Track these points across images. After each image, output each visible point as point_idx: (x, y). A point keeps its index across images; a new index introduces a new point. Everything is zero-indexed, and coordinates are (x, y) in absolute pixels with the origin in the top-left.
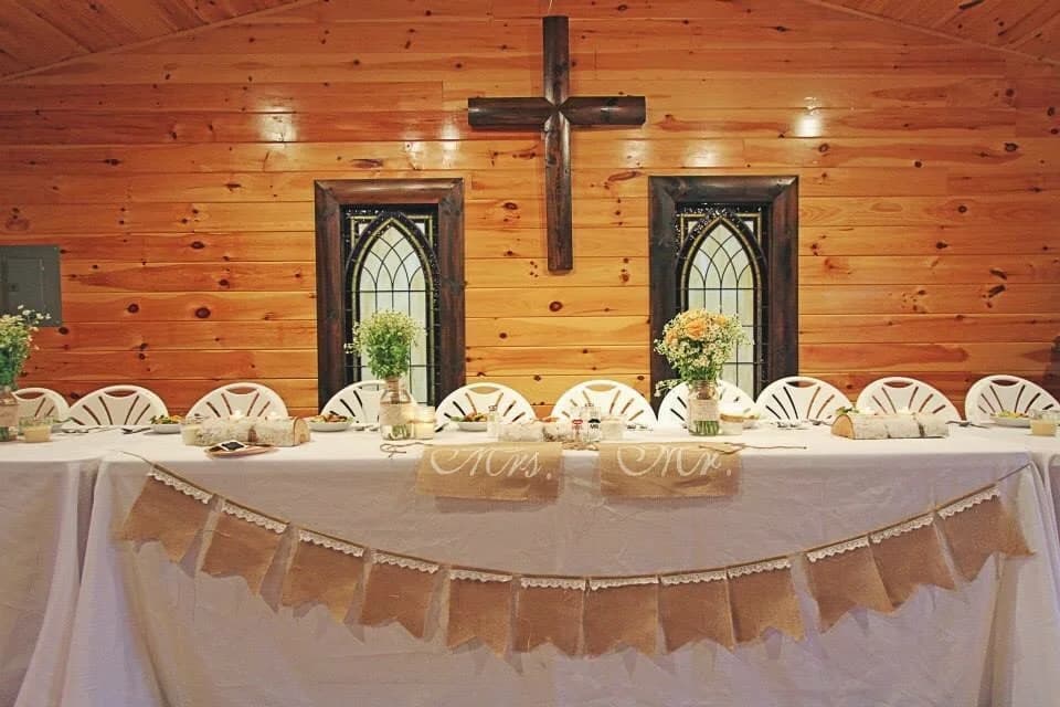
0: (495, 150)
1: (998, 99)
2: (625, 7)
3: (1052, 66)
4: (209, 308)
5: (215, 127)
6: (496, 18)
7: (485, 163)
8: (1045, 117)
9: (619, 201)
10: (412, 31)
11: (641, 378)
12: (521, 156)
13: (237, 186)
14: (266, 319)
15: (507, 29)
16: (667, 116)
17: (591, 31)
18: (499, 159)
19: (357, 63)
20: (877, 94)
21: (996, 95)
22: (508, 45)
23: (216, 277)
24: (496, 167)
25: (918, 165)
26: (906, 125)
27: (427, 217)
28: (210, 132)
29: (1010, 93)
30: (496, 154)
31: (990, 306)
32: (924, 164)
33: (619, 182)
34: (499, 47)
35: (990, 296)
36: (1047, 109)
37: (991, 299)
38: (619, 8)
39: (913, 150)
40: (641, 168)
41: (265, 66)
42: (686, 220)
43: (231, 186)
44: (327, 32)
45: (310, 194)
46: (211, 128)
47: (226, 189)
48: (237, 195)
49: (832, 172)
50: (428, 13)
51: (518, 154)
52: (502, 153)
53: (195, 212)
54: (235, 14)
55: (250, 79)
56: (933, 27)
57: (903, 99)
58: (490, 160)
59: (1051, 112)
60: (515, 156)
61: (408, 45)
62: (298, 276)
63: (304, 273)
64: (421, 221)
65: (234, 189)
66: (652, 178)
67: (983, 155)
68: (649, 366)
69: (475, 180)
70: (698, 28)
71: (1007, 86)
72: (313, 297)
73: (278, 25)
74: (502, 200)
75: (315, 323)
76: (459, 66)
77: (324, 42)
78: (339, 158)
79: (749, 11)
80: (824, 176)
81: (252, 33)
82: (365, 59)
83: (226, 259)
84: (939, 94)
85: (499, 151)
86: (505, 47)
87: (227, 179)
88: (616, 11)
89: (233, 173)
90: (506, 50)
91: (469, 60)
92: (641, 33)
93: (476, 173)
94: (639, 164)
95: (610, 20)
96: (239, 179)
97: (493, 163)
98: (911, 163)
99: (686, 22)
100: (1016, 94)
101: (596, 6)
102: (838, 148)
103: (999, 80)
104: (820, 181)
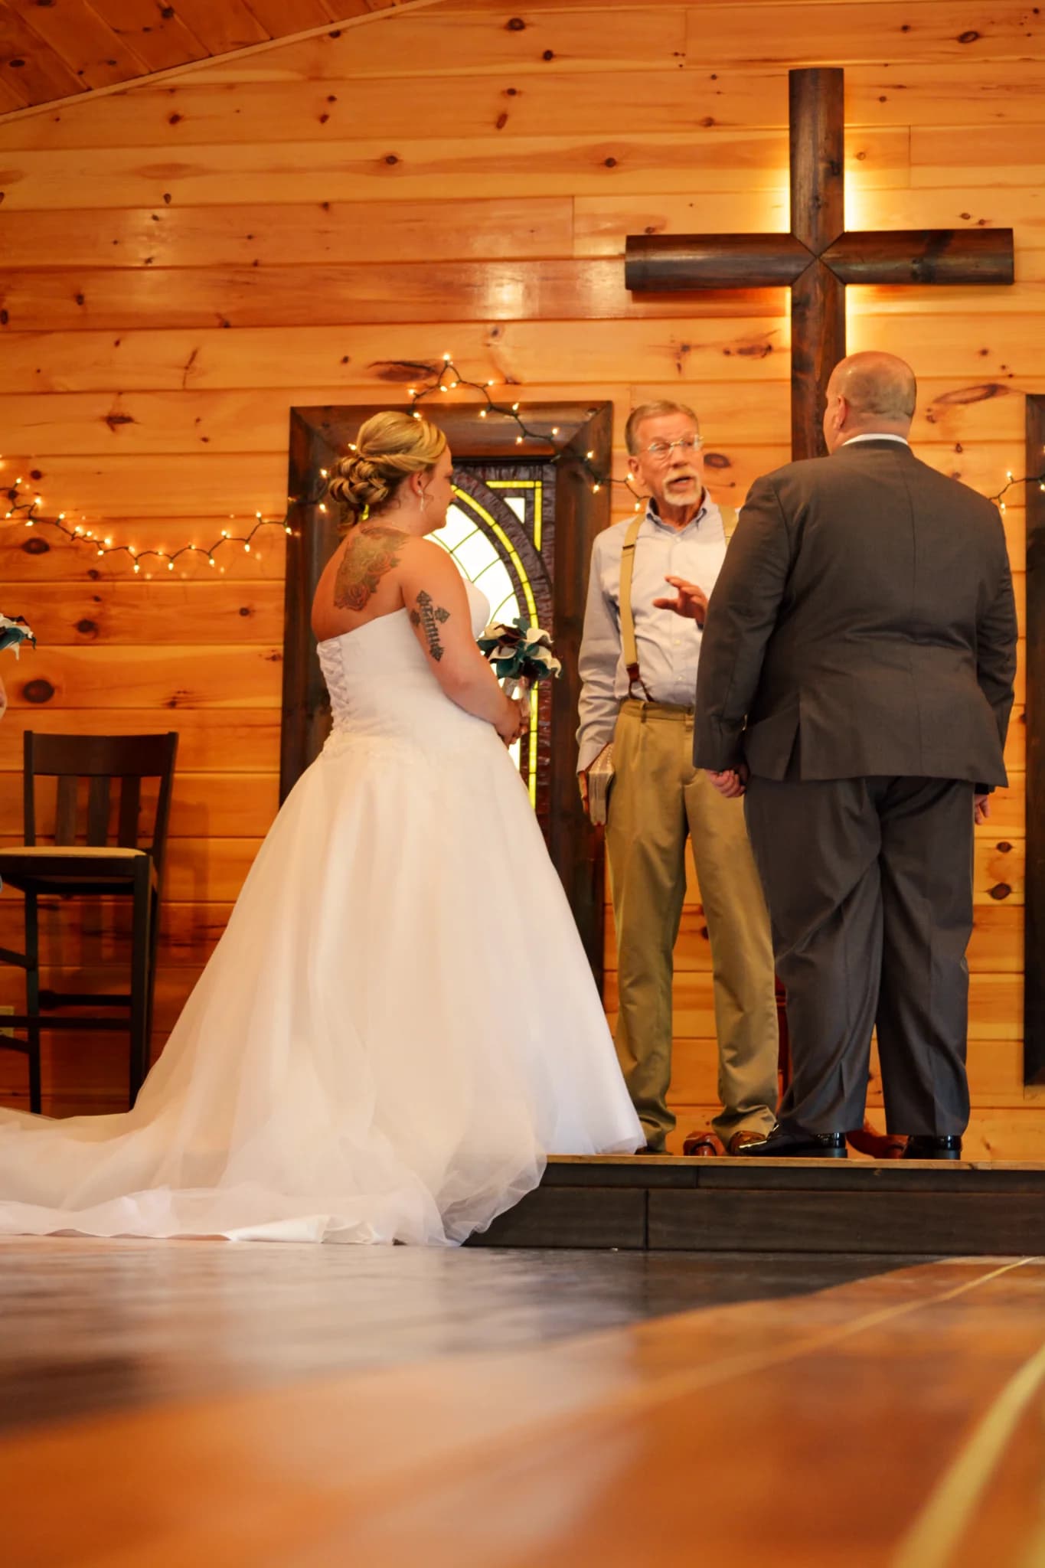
0: (685, 339)
2: (975, 36)
4: (54, 680)
5: (87, 298)
6: (691, 62)
7: (661, 367)
9: (959, 449)
10: (512, 92)
11: (1004, 847)
12: (742, 352)
13: (126, 420)
14: (172, 704)
15: (715, 85)
17: (900, 87)
18: (695, 361)
19: (391, 160)
22: (717, 117)
23: (72, 612)
24: (690, 374)
27: (529, 484)
28: (76, 309)
30: (686, 348)
33: (960, 407)
34: (696, 123)
38: (964, 38)
40: (1011, 376)
41: (201, 171)
43: (115, 421)
44: (332, 99)
45: (279, 436)
46: (80, 299)
47: (104, 429)
48: (126, 438)
50: (548, 56)
51: (733, 348)
52: (698, 347)
53: (35, 476)
54: (144, 71)
55: (167, 197)
58: (670, 362)
60: (727, 353)
61: (501, 121)
62: (244, 612)
63: (257, 606)
64: (518, 493)
65: (120, 427)
66: (1031, 399)
68: (1022, 820)
72: (274, 658)
73: (231, 87)
75: (277, 717)
76: (610, 163)
77: (324, 119)
78: (346, 360)
81: (178, 104)
82: (409, 151)
83: (95, 575)
85: (694, 341)
86: (709, 123)
87: (106, 405)
88: (956, 43)
89: (120, 393)
90: (713, 127)
91: (632, 151)
92: (1008, 88)
93: (640, 388)
94: (1004, 367)
95: (940, 62)
96: (131, 405)
97: (679, 367)
101: (911, 34)
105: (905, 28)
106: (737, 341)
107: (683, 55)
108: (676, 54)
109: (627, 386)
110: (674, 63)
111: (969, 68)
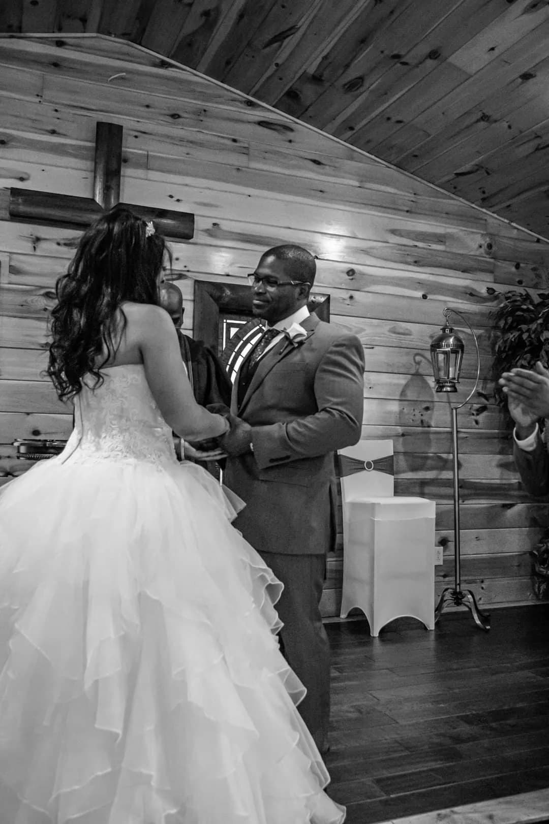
0: (39, 235)
1: (482, 250)
2: (179, 117)
3: (519, 229)
6: (45, 101)
7: (24, 247)
8: (514, 269)
12: (65, 245)
15: (57, 114)
16: (215, 224)
18: (43, 245)
20: (394, 232)
21: (481, 247)
22: (58, 130)
24: (38, 252)
25: (425, 297)
26: (416, 262)
29: (490, 246)
30: (38, 239)
31: (477, 422)
32: (429, 297)
34: (47, 131)
35: (478, 415)
36: (515, 263)
37: (478, 417)
38: (173, 116)
39: (420, 284)
40: (188, 271)
42: (230, 326)
49: (356, 294)
51: (62, 242)
52: (45, 239)
56: (436, 183)
57: (414, 240)
58: (30, 245)
59: (517, 266)
60: (59, 244)
66: (197, 282)
67: (471, 294)
69: (13, 264)
70: (245, 148)
71: (488, 240)
74: (42, 288)
79: (291, 141)
80: (351, 297)
84: (441, 239)
85: (43, 236)
86: (53, 132)
88: (170, 118)
90: (55, 135)
91: (13, 138)
92: (191, 142)
93: (15, 256)
94: (185, 267)
95: (162, 125)
97: (35, 248)
98: (419, 294)
99: (235, 141)
100: (494, 248)
101: (150, 110)
102: (363, 274)
103: (482, 235)
104: (348, 302)
105: (148, 106)
106: (64, 239)
107: (41, 96)
108: (38, 95)
109: (8, 254)
110: (38, 100)
111: (176, 131)
